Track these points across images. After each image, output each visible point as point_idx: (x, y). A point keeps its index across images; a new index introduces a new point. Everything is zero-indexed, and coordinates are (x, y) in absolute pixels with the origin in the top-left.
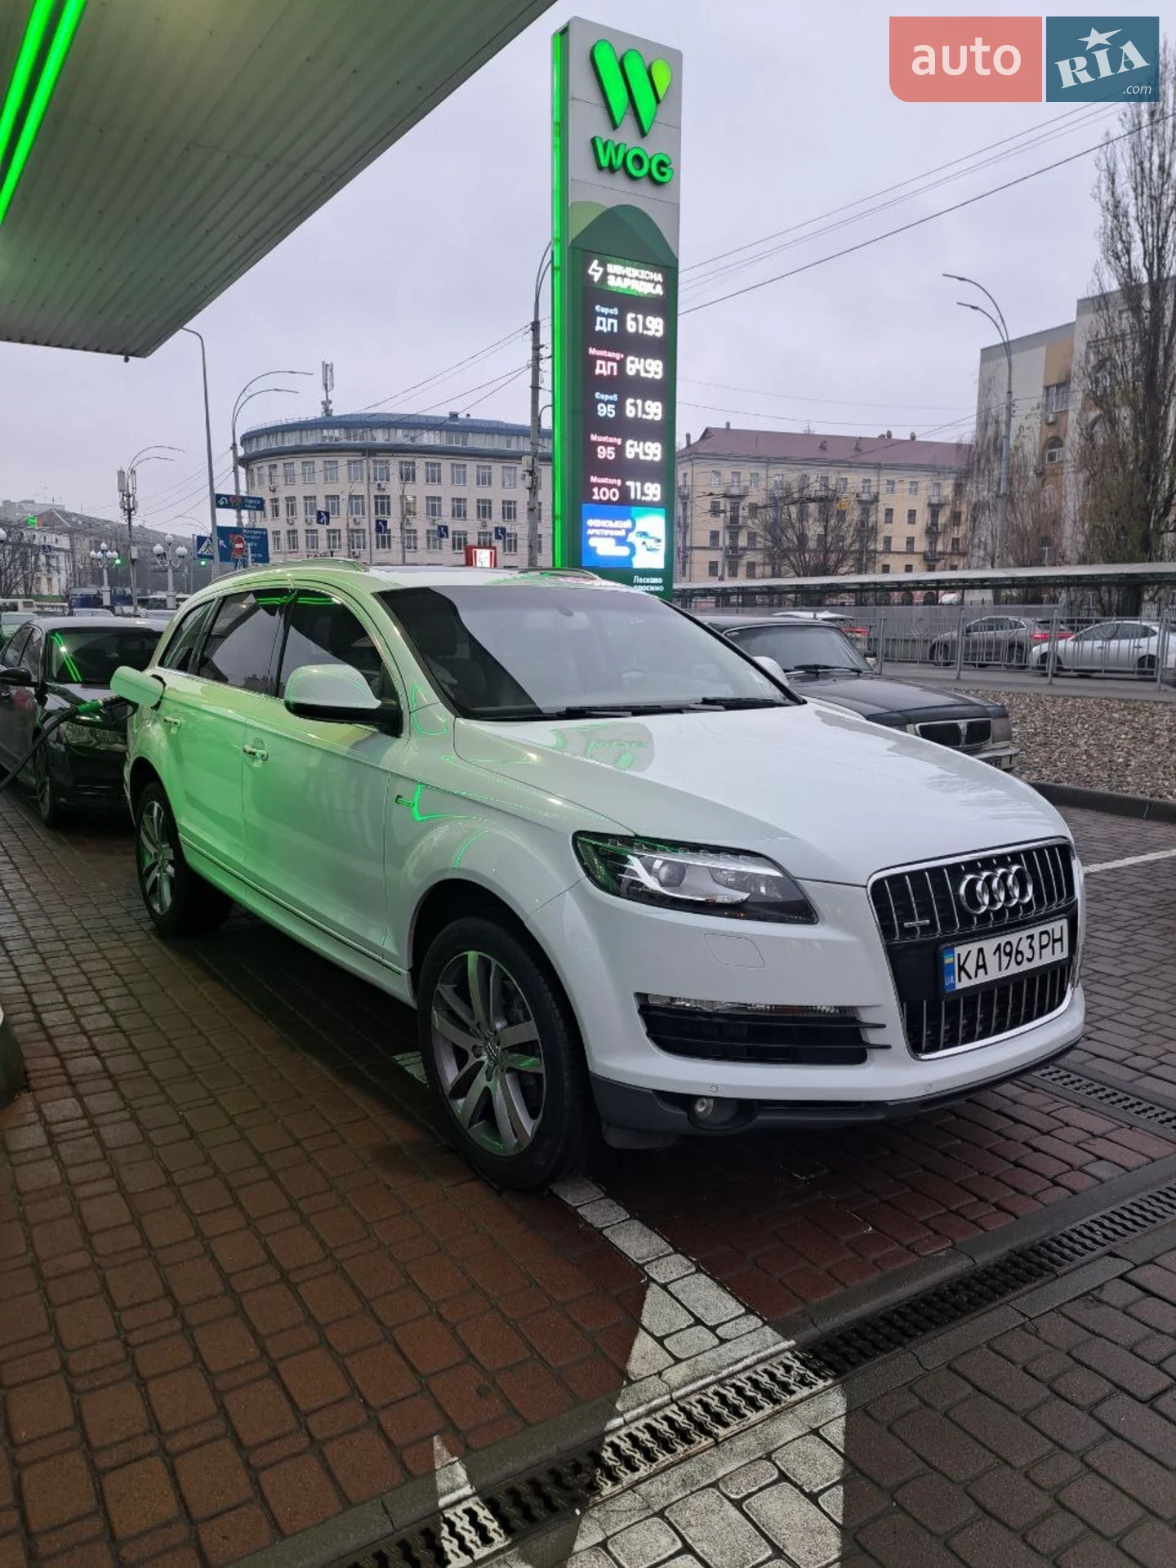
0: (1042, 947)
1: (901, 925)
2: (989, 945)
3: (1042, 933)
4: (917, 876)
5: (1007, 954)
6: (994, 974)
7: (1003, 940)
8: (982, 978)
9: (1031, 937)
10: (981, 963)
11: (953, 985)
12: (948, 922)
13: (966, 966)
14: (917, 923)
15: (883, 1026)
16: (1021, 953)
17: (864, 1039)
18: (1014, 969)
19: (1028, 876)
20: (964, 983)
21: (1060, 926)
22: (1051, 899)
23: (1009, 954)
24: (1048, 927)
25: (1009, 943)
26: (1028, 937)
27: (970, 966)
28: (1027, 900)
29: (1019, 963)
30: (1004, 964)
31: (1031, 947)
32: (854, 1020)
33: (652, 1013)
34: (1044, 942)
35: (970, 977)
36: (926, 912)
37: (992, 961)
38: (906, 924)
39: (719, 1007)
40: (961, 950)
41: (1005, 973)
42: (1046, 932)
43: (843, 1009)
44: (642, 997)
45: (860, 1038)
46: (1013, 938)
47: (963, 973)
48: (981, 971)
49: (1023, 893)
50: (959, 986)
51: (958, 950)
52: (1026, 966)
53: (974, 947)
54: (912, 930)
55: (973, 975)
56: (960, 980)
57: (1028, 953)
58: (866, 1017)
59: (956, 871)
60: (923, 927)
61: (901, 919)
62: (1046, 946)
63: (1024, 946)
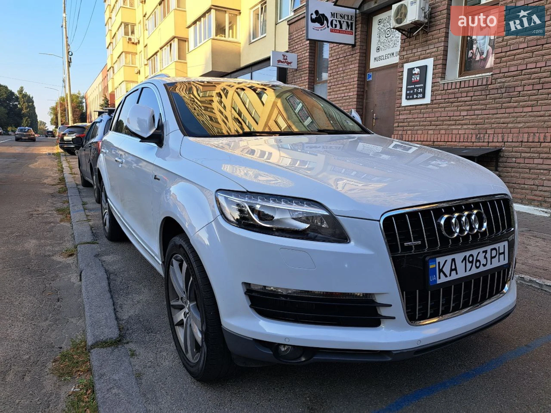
0: (492, 258)
1: (402, 245)
2: (459, 257)
3: (492, 250)
4: (413, 215)
5: (470, 262)
6: (462, 273)
7: (468, 254)
8: (454, 276)
9: (486, 252)
10: (453, 267)
11: (436, 281)
12: (433, 243)
13: (444, 270)
14: (413, 243)
15: (391, 306)
16: (479, 261)
17: (379, 313)
18: (474, 271)
19: (484, 216)
20: (443, 279)
21: (503, 246)
22: (498, 229)
23: (472, 262)
24: (496, 246)
25: (472, 255)
26: (483, 252)
27: (447, 269)
28: (483, 229)
29: (477, 267)
30: (468, 269)
31: (485, 257)
32: (373, 302)
33: (254, 294)
34: (493, 255)
35: (446, 276)
36: (418, 236)
37: (460, 266)
38: (406, 244)
39: (290, 292)
40: (441, 260)
41: (468, 273)
42: (495, 249)
43: (366, 295)
44: (247, 285)
45: (377, 312)
46: (474, 252)
47: (442, 274)
48: (454, 273)
49: (481, 226)
50: (439, 281)
51: (438, 260)
52: (482, 269)
53: (449, 258)
54: (410, 248)
55: (448, 275)
56: (440, 278)
57: (483, 261)
58: (379, 300)
59: (438, 212)
60: (416, 246)
61: (403, 241)
62: (495, 257)
63: (481, 257)
